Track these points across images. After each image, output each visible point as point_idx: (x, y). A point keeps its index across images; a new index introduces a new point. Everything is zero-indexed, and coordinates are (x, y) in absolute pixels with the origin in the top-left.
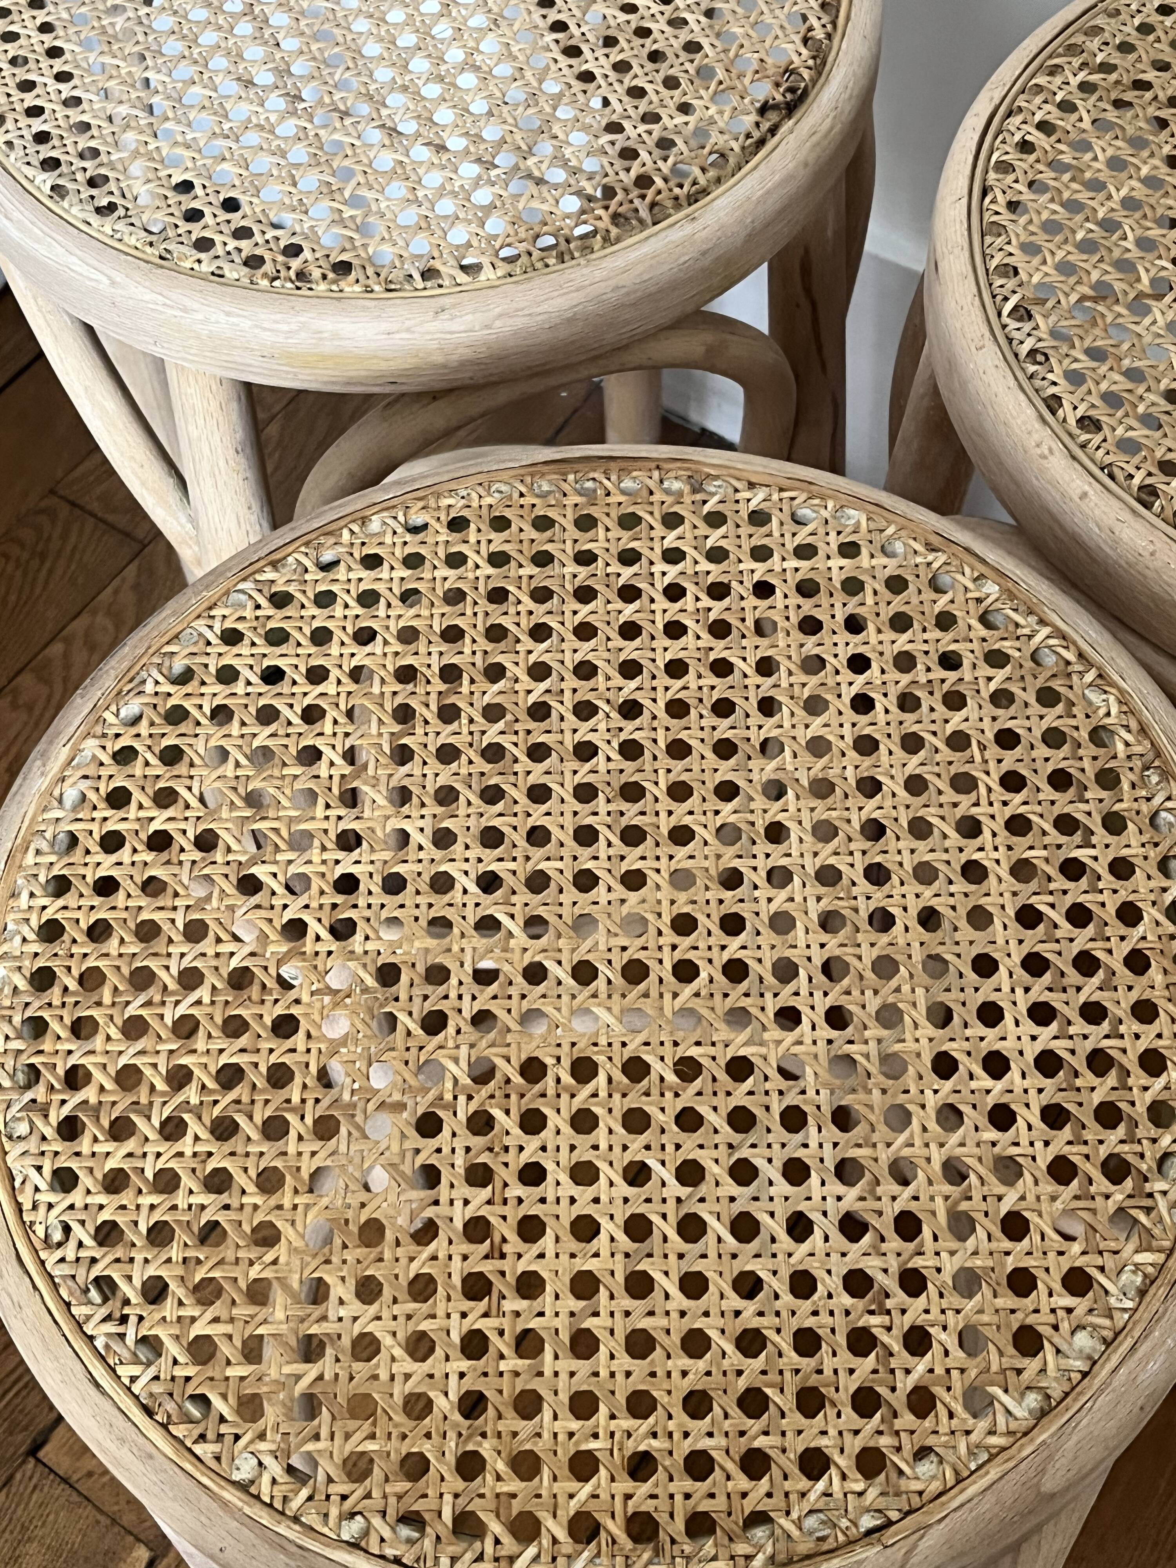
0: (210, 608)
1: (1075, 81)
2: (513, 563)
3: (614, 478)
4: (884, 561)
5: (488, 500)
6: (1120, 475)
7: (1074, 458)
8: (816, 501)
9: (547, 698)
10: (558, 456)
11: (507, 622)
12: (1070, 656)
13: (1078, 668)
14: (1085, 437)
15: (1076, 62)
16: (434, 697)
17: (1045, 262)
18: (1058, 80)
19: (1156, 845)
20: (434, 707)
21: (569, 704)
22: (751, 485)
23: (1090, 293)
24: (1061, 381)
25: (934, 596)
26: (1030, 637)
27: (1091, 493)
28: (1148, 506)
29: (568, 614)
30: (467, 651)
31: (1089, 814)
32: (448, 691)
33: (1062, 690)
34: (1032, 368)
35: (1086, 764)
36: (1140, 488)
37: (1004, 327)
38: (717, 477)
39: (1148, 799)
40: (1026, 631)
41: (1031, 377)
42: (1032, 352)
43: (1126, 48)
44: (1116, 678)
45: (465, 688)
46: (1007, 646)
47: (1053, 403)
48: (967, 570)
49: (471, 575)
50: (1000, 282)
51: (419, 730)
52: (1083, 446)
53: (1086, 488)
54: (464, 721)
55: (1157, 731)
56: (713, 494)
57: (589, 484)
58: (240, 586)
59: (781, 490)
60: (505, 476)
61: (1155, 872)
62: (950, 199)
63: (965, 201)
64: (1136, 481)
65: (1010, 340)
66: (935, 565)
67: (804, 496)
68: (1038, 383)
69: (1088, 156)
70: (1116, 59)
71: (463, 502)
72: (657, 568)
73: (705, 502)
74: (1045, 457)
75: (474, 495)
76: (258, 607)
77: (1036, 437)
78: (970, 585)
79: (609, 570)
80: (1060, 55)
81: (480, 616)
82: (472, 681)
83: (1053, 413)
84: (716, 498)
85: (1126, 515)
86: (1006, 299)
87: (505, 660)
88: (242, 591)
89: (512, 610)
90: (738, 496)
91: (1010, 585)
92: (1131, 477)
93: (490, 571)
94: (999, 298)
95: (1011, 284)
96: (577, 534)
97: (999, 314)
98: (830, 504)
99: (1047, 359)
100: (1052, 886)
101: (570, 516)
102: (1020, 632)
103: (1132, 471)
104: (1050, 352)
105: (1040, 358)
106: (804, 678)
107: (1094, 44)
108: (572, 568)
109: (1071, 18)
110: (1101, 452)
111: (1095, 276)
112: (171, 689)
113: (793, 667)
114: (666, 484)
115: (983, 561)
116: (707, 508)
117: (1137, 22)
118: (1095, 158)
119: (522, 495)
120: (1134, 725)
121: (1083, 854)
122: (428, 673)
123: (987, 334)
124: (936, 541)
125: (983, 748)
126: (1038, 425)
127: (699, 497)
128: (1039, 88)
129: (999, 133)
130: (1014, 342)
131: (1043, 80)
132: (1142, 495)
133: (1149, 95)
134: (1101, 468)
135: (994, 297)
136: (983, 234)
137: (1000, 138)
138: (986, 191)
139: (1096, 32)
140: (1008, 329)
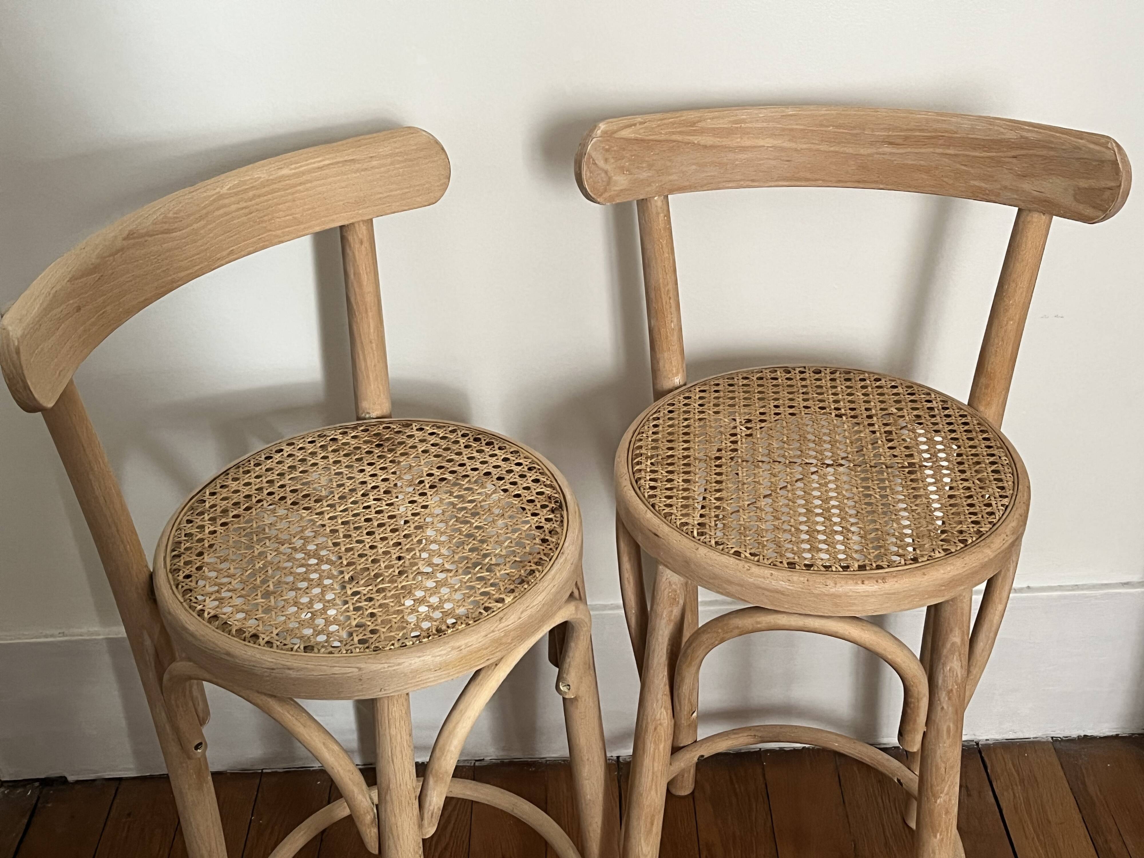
1: (648, 464)
6: (778, 564)
7: (758, 565)
14: (757, 559)
15: (643, 458)
17: (693, 517)
18: (643, 465)
24: (734, 547)
28: (794, 568)
34: (720, 547)
36: (787, 564)
41: (723, 550)
42: (716, 543)
43: (655, 448)
47: (737, 554)
50: (685, 528)
62: (643, 512)
63: (649, 511)
64: (785, 563)
70: (654, 452)
80: (635, 459)
85: (790, 574)
86: (692, 532)
95: (690, 527)
97: (694, 537)
107: (643, 451)
109: (627, 447)
110: (765, 560)
117: (650, 439)
123: (696, 544)
128: (639, 470)
129: (639, 488)
130: (708, 543)
131: (638, 467)
132: (790, 566)
133: (676, 458)
134: (770, 564)
135: (687, 533)
136: (665, 518)
137: (642, 489)
138: (653, 506)
139: (641, 447)
140: (701, 540)
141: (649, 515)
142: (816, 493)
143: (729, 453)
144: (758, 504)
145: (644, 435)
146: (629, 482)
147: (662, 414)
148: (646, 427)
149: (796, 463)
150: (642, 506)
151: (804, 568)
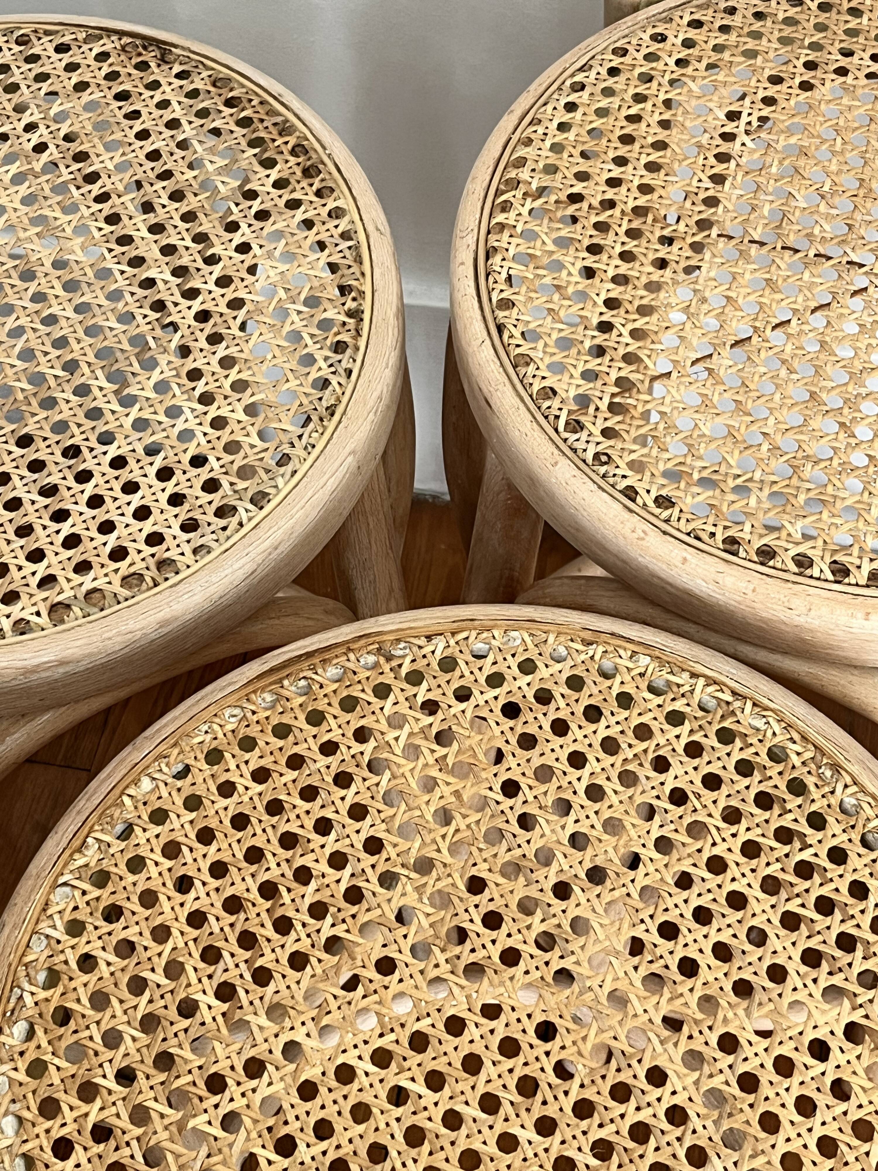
0: (44, 910)
1: (525, 211)
2: (275, 775)
3: (320, 671)
4: (559, 666)
5: (229, 727)
6: (705, 536)
7: (665, 533)
8: (485, 635)
9: (354, 882)
10: (266, 667)
11: (293, 827)
12: (727, 697)
13: (738, 704)
14: (666, 514)
15: (519, 194)
16: (264, 915)
17: (572, 376)
18: (512, 215)
19: (853, 827)
20: (269, 925)
21: (374, 880)
22: (429, 638)
23: (617, 390)
24: (629, 473)
25: (608, 683)
26: (692, 692)
27: (689, 557)
28: (735, 554)
29: (338, 802)
30: (273, 865)
31: (796, 820)
32: (273, 906)
33: (734, 727)
34: (603, 470)
35: (777, 780)
36: (724, 541)
37: (565, 440)
38: (398, 641)
39: (832, 793)
40: (687, 688)
41: (604, 476)
42: (597, 456)
43: (551, 170)
44: (766, 702)
45: (286, 898)
46: (679, 705)
47: (630, 493)
48: (622, 652)
49: (246, 799)
50: (547, 404)
51: (267, 951)
52: (667, 521)
53: (685, 554)
54: (299, 927)
55: (813, 735)
56: (404, 657)
57: (303, 683)
58: (61, 880)
59: (453, 634)
60: (231, 700)
61: (863, 851)
62: (475, 344)
63: (488, 342)
64: (719, 537)
65: (575, 451)
66: (597, 657)
67: (474, 634)
68: (611, 480)
69: (564, 273)
70: (546, 181)
71: (209, 737)
72: (390, 736)
73: (400, 666)
74: (643, 539)
75: (216, 727)
76: (84, 893)
77: (629, 526)
78: (631, 665)
79: (352, 752)
80: (503, 193)
81: (269, 830)
82: (289, 890)
83: (634, 500)
84: (408, 660)
85: (722, 566)
86: (557, 417)
87: (307, 861)
88: (65, 884)
89: (293, 817)
90: (424, 651)
91: (657, 653)
92: (713, 535)
93: (259, 788)
94: (551, 418)
95: (556, 403)
96: (314, 730)
97: (556, 430)
98: (496, 633)
99: (609, 457)
100: (796, 890)
101: (302, 717)
102: (682, 690)
103: (712, 529)
104: (609, 451)
105: (604, 458)
106: (543, 788)
107: (524, 174)
108: (323, 761)
109: (497, 155)
110: (683, 521)
111: (614, 375)
112: (47, 994)
113: (531, 782)
114: (362, 661)
115: (629, 640)
116: (404, 671)
117: (548, 144)
118: (570, 274)
119: (254, 713)
120: (796, 736)
121: (806, 855)
122: (251, 897)
123: (556, 452)
124: (587, 635)
125: (698, 796)
126: (626, 515)
127: (394, 663)
128: (502, 227)
129: (488, 275)
130: (580, 452)
131: (500, 218)
132: (728, 547)
133: (585, 205)
134: (688, 534)
135: (546, 417)
136: (515, 367)
137: (491, 280)
138: (500, 328)
139: (521, 162)
140: (569, 442)
141: (487, 351)
142: (845, 352)
143: (697, 209)
144: (714, 363)
145: (541, 130)
146: (472, 256)
147: (593, 74)
148: (549, 108)
149: (829, 258)
150: (478, 327)
151: (755, 559)
